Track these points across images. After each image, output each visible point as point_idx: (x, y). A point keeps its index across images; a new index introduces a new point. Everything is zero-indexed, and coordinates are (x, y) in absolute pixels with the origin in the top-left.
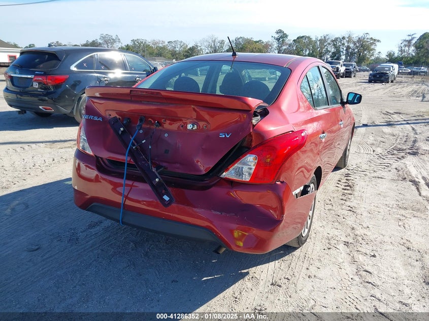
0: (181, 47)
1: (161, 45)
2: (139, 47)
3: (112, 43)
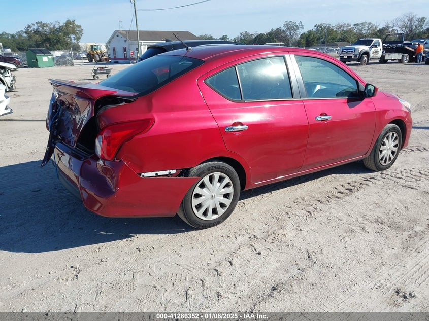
0: (369, 29)
1: (345, 29)
2: (322, 33)
3: (295, 30)
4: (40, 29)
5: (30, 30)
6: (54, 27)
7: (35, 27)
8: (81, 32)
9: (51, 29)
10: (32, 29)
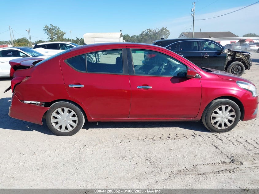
4: (149, 32)
5: (143, 33)
6: (155, 32)
7: (146, 32)
8: (169, 34)
9: (153, 33)
10: (144, 33)
